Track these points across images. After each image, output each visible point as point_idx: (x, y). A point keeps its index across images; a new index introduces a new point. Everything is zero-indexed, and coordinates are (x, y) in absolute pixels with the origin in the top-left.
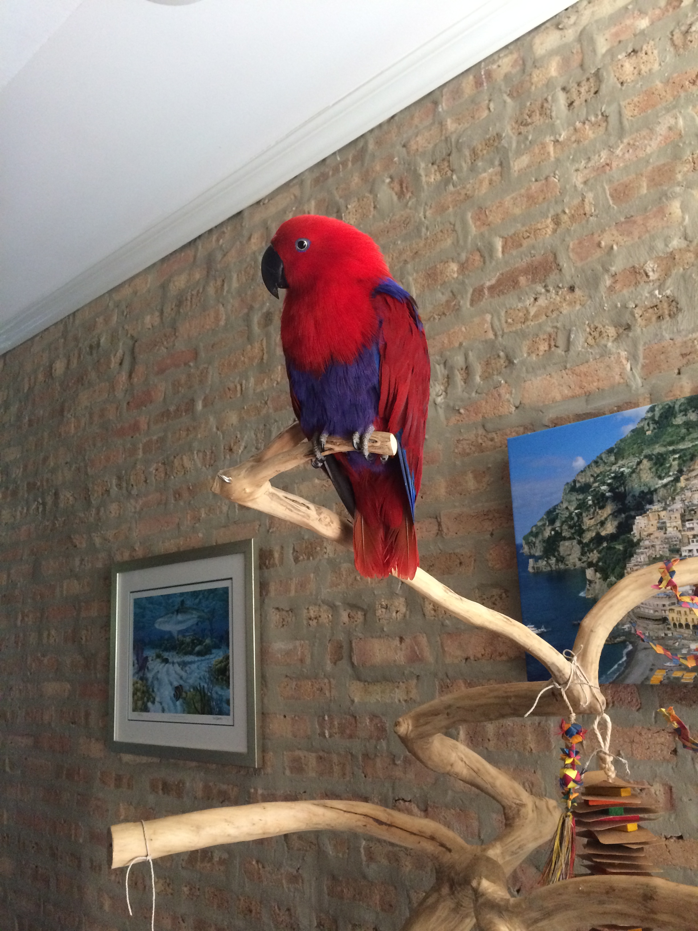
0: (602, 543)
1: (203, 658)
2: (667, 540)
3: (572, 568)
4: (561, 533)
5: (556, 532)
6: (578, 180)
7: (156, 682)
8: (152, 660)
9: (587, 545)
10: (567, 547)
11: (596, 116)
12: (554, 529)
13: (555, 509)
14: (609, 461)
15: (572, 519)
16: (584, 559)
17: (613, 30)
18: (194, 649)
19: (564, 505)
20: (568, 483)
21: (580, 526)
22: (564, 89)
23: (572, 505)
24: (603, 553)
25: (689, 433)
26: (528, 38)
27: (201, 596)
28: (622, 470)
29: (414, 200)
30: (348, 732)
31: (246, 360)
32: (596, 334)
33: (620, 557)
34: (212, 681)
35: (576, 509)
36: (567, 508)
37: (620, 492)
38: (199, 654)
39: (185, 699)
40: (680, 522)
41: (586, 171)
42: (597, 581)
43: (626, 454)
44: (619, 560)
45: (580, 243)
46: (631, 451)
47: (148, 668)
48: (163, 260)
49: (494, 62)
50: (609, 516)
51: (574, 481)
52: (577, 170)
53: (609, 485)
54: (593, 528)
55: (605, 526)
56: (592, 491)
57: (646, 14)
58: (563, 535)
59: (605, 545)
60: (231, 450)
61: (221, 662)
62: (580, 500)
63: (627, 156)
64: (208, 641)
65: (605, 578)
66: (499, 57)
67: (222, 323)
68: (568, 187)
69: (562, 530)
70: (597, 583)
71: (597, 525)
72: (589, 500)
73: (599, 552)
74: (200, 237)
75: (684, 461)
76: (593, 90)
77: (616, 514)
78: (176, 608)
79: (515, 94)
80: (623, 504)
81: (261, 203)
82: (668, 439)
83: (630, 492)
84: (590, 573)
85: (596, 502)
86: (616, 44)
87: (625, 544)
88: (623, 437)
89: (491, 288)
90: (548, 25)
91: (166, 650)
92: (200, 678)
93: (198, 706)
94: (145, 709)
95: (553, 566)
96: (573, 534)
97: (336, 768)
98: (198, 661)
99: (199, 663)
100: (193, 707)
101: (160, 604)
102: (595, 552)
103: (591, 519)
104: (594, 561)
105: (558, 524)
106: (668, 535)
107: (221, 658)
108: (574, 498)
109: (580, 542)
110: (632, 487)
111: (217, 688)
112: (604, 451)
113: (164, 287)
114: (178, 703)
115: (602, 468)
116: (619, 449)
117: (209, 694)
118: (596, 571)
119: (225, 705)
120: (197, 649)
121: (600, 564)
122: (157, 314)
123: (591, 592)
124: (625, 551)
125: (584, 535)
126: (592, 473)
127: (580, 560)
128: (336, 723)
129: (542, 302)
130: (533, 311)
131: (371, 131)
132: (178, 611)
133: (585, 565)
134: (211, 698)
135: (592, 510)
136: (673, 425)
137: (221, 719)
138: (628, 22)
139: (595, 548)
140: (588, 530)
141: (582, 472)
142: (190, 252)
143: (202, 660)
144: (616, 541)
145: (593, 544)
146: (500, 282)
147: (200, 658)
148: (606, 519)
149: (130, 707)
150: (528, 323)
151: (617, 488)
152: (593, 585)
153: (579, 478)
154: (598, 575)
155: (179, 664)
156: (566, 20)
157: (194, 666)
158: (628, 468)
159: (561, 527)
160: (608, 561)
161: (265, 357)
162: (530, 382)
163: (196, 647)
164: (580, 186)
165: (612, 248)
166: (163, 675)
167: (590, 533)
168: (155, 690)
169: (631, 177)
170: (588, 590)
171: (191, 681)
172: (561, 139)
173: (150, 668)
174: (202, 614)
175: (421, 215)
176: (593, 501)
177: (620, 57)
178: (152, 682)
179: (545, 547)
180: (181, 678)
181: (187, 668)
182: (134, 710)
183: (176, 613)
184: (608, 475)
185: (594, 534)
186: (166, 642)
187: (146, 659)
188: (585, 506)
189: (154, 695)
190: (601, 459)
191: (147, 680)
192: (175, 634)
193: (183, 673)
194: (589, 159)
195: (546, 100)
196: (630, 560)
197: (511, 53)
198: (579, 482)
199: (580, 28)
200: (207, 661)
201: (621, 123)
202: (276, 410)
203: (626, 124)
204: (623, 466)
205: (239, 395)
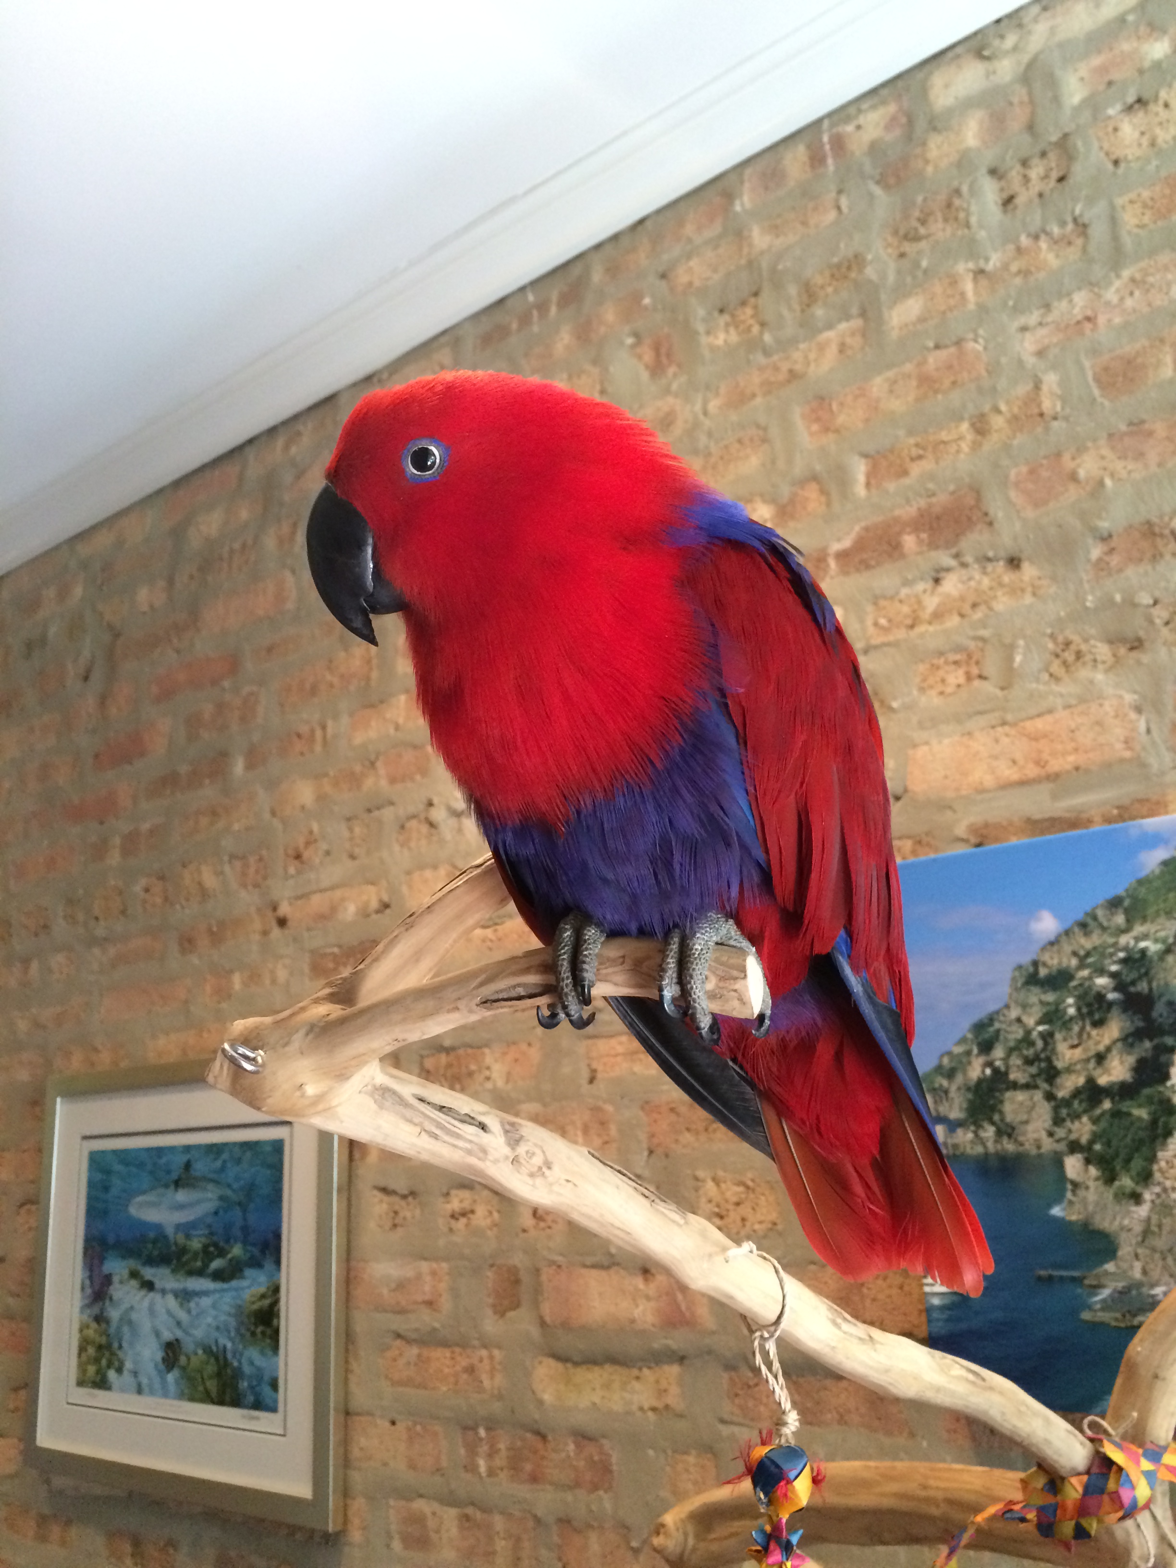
0: (1100, 1102)
1: (225, 1286)
3: (1034, 1152)
4: (1006, 1074)
5: (996, 1071)
6: (1027, 346)
7: (126, 1329)
8: (121, 1282)
9: (1066, 1103)
10: (1021, 1104)
11: (1063, 224)
12: (990, 1064)
13: (991, 1020)
14: (1112, 924)
15: (1032, 1044)
16: (1060, 1133)
17: (1097, 61)
18: (206, 1266)
19: (1014, 1013)
20: (1020, 967)
21: (1049, 1060)
22: (993, 172)
23: (1030, 1015)
24: (1103, 1124)
26: (920, 75)
27: (225, 1156)
28: (1143, 944)
29: (683, 379)
30: (528, 1467)
31: (335, 680)
32: (1069, 656)
33: (1142, 1134)
34: (242, 1336)
35: (1040, 1022)
36: (1019, 1020)
37: (1139, 995)
38: (219, 1276)
39: (184, 1369)
41: (1042, 332)
42: (1091, 1184)
43: (1151, 911)
44: (1141, 1142)
45: (1032, 472)
46: (1162, 906)
47: (111, 1299)
48: (177, 484)
49: (848, 119)
50: (1115, 1042)
51: (1035, 964)
52: (1024, 329)
53: (1114, 975)
54: (1078, 1067)
55: (1107, 1063)
56: (1075, 987)
57: (1164, 32)
58: (1012, 1076)
59: (1107, 1105)
60: (298, 857)
61: (263, 1296)
62: (1048, 1004)
63: (1129, 303)
64: (237, 1251)
65: (1110, 1178)
66: (860, 111)
67: (290, 605)
68: (1004, 360)
69: (1008, 1067)
70: (1092, 1189)
71: (1088, 1060)
72: (1070, 1006)
73: (1095, 1121)
74: (251, 441)
76: (1055, 175)
77: (1130, 1040)
78: (174, 1176)
79: (892, 181)
80: (1147, 1018)
81: (375, 380)
83: (1161, 996)
84: (1073, 1165)
85: (1085, 1010)
86: (1102, 87)
87: (1153, 1107)
88: (1143, 874)
89: (843, 556)
90: (959, 50)
91: (151, 1262)
92: (218, 1328)
93: (212, 1385)
94: (102, 1383)
95: (990, 1145)
96: (1033, 1076)
97: (501, 1545)
98: (215, 1291)
99: (217, 1295)
100: (201, 1388)
101: (141, 1165)
102: (1085, 1119)
103: (1073, 1047)
104: (1084, 1140)
105: (998, 1053)
107: (262, 1289)
108: (1034, 999)
109: (1050, 1097)
110: (1167, 984)
111: (253, 1353)
112: (1101, 901)
113: (178, 533)
114: (171, 1377)
115: (1096, 939)
116: (1135, 899)
117: (236, 1364)
118: (1088, 1161)
119: (267, 1390)
120: (216, 1264)
121: (1098, 1147)
122: (161, 584)
123: (1077, 1206)
124: (1154, 1122)
125: (1058, 1081)
126: (1075, 947)
127: (1051, 1134)
128: (502, 1446)
129: (951, 585)
130: (931, 603)
131: (598, 247)
132: (178, 1184)
133: (1062, 1147)
134: (238, 1374)
135: (1076, 1029)
137: (257, 1418)
138: (1126, 46)
139: (1085, 1111)
140: (1069, 1070)
141: (1052, 944)
142: (232, 469)
143: (223, 1290)
144: (1132, 1099)
145: (1081, 1102)
146: (860, 545)
147: (219, 1285)
148: (1108, 1049)
149: (73, 1375)
150: (921, 629)
151: (1133, 983)
152: (1081, 1193)
153: (1046, 957)
154: (1093, 1171)
155: (176, 1294)
156: (996, 42)
157: (206, 1302)
158: (1156, 941)
159: (1006, 1059)
160: (1114, 1143)
161: (375, 675)
162: (925, 748)
163: (211, 1260)
164: (1030, 361)
165: (1101, 483)
166: (141, 1318)
167: (1073, 1077)
168: (124, 1344)
169: (1138, 346)
170: (1071, 1203)
171: (199, 1333)
172: (990, 267)
173: (115, 1298)
174: (229, 1193)
175: (698, 407)
176: (1079, 1009)
177: (1111, 112)
178: (119, 1328)
179: (971, 1102)
180: (179, 1324)
181: (192, 1305)
182: (81, 1383)
183: (172, 1187)
184: (1112, 955)
185: (1081, 1081)
186: (150, 1246)
187: (108, 1280)
188: (1059, 1019)
189: (120, 1354)
190: (1095, 918)
191: (108, 1322)
192: (170, 1231)
193: (182, 1315)
194: (1047, 307)
195: (957, 192)
196: (1164, 1144)
197: (884, 103)
198: (1045, 964)
199: (1026, 58)
200: (234, 1293)
201: (1115, 237)
202: (393, 780)
203: (1128, 242)
204: (1145, 937)
205: (318, 748)
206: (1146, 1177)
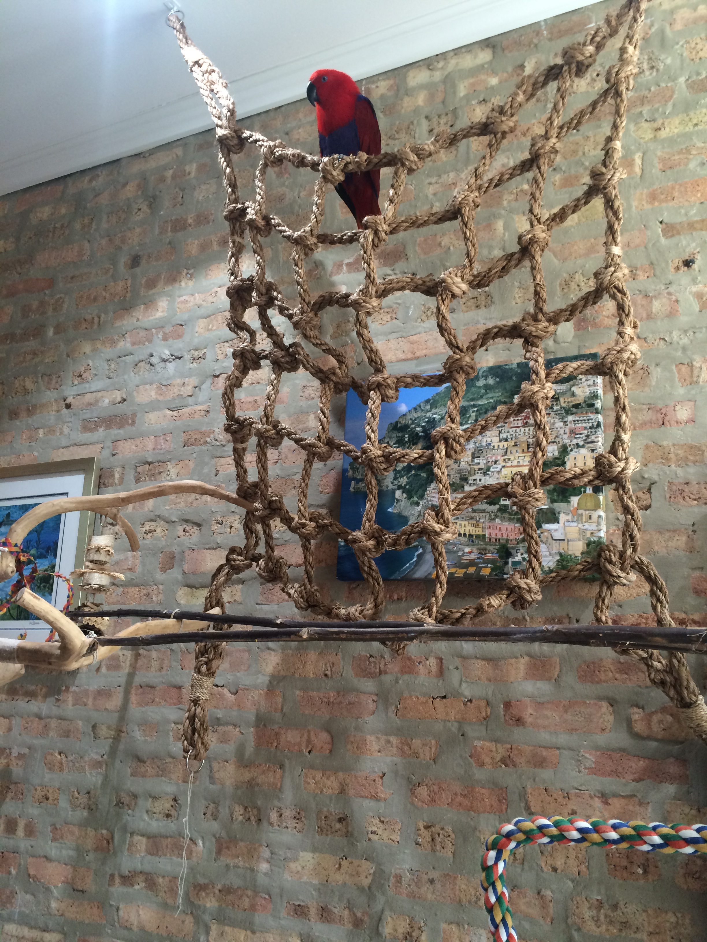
0: (411, 471)
2: (459, 471)
3: (386, 489)
6: (429, 190)
9: (399, 472)
14: (425, 409)
16: (396, 482)
17: (471, 81)
20: (391, 424)
22: (427, 117)
23: (391, 441)
24: (411, 479)
25: (486, 393)
26: (405, 70)
28: (434, 416)
29: (291, 180)
31: (108, 296)
32: (429, 313)
33: (423, 482)
36: (387, 443)
37: (430, 434)
40: (470, 459)
41: (437, 186)
42: (403, 500)
43: (438, 405)
44: (422, 484)
45: (424, 240)
46: (442, 402)
49: (373, 82)
51: (397, 422)
52: (430, 184)
56: (409, 431)
57: (497, 74)
59: (413, 472)
60: (80, 376)
62: (399, 437)
65: (410, 497)
66: (378, 80)
67: (86, 258)
68: (421, 195)
70: (403, 502)
72: (406, 437)
73: (408, 478)
74: (72, 175)
75: (480, 414)
76: (450, 123)
79: (387, 113)
82: (471, 397)
84: (398, 494)
85: (411, 439)
86: (472, 92)
87: (427, 473)
88: (438, 391)
90: (420, 63)
102: (405, 477)
104: (403, 485)
106: (461, 467)
108: (394, 435)
109: (394, 471)
112: (422, 401)
113: (24, 215)
115: (419, 414)
116: (434, 400)
118: (403, 492)
121: (408, 487)
122: (12, 240)
123: (397, 508)
124: (427, 479)
126: (411, 416)
127: (392, 483)
131: (259, 114)
133: (395, 487)
136: (476, 386)
138: (483, 77)
139: (405, 475)
141: (404, 415)
142: (60, 187)
144: (422, 470)
145: (404, 472)
146: (355, 261)
151: (428, 430)
152: (399, 503)
153: (401, 420)
154: (405, 495)
156: (436, 64)
158: (439, 415)
160: (413, 485)
161: (129, 295)
164: (431, 196)
165: (448, 248)
170: (395, 507)
175: (296, 194)
176: (409, 439)
177: (473, 102)
184: (423, 420)
190: (420, 406)
194: (440, 176)
195: (412, 123)
196: (429, 486)
197: (388, 78)
198: (400, 423)
199: (446, 73)
201: (468, 153)
202: (133, 344)
203: (472, 156)
204: (435, 414)
205: (95, 327)
206: (422, 497)
